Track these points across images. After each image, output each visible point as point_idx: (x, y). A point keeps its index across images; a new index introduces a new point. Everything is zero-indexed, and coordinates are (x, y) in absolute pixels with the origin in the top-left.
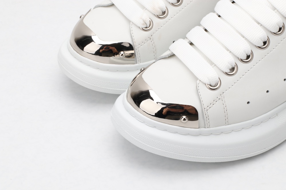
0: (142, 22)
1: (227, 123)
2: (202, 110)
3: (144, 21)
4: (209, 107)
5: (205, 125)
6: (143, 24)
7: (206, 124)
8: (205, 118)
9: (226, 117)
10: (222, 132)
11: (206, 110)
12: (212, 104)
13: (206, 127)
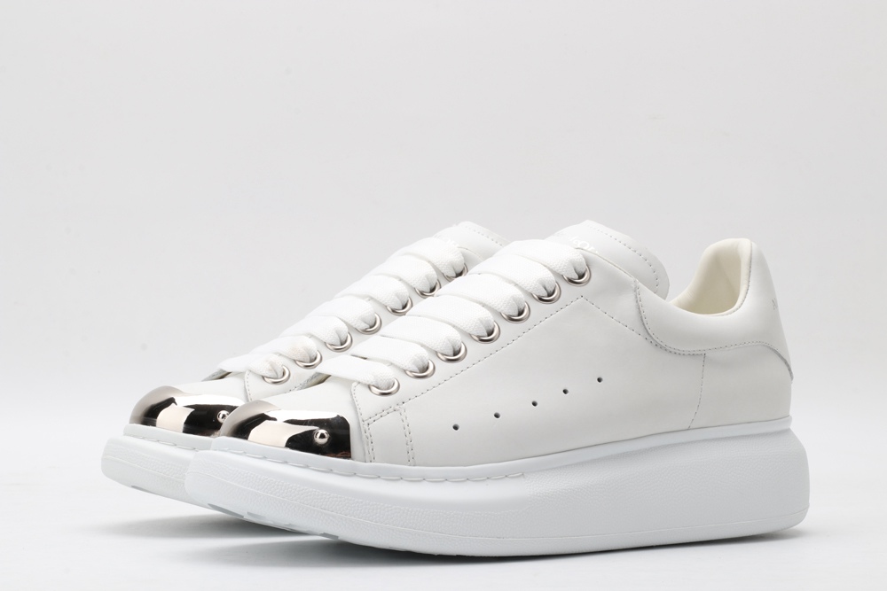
0: (268, 366)
1: (412, 461)
2: (359, 423)
3: (271, 365)
4: (372, 419)
5: (365, 454)
6: (270, 370)
7: (367, 452)
8: (364, 437)
9: (409, 447)
10: (401, 478)
11: (366, 423)
12: (379, 416)
13: (368, 459)
